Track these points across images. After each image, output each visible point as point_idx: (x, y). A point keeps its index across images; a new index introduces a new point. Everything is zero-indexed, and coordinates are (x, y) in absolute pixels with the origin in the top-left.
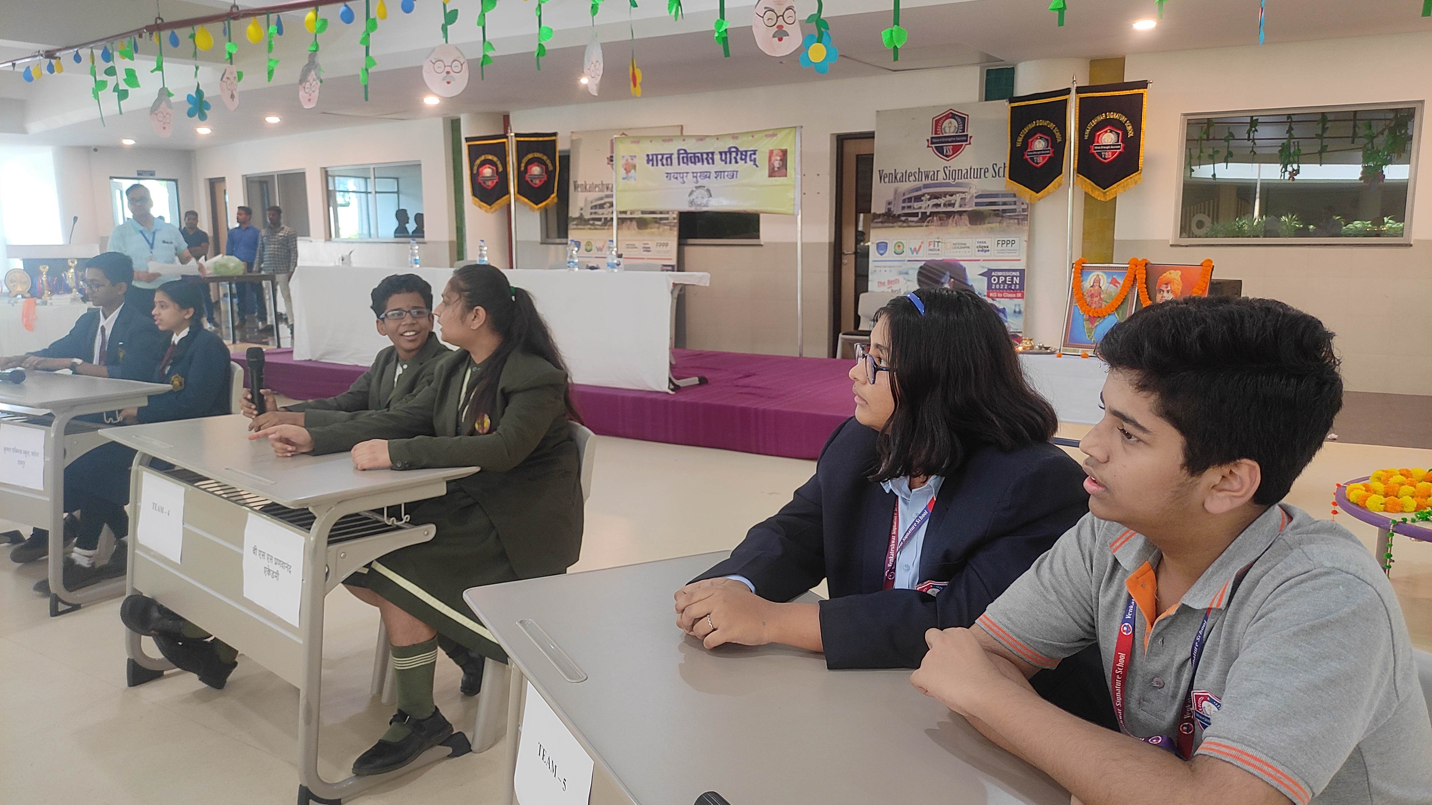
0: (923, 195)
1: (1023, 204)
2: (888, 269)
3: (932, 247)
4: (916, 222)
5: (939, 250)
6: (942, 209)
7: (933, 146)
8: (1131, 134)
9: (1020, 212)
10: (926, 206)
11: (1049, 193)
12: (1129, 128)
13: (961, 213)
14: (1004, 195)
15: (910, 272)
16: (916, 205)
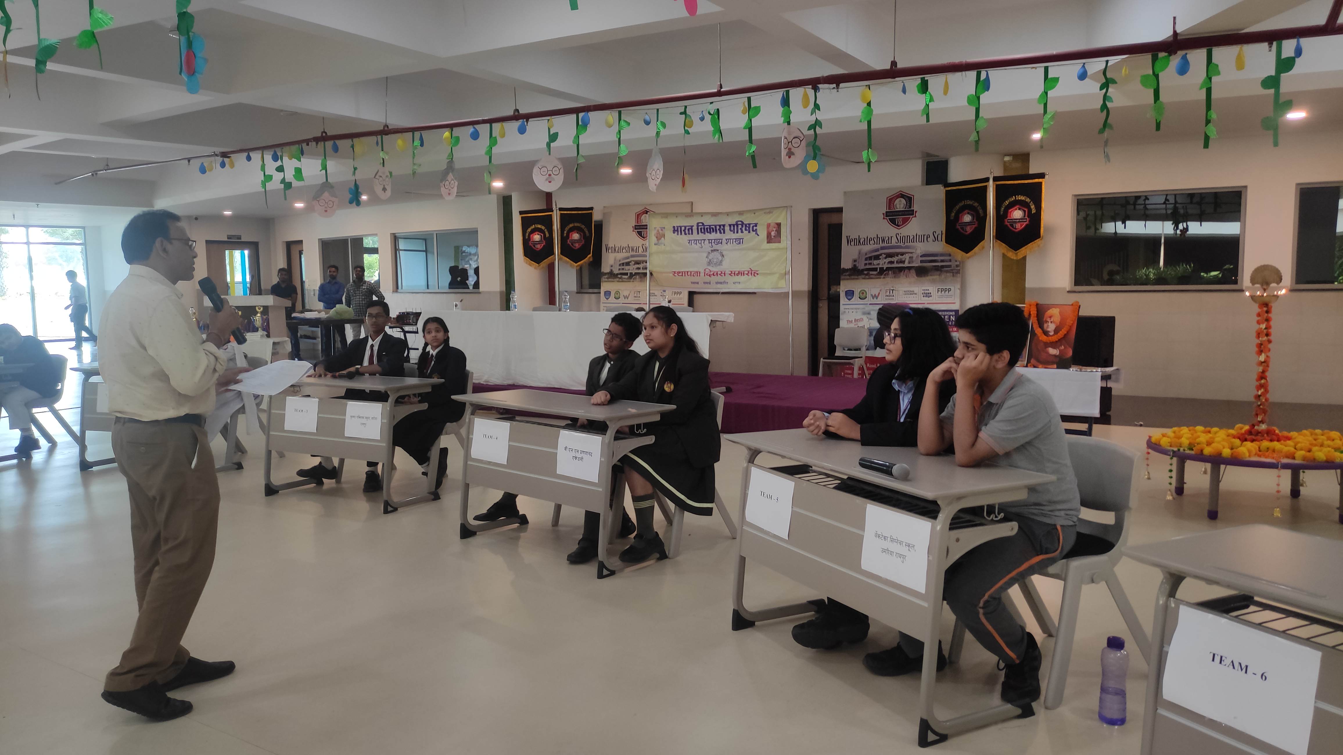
0: (881, 255)
1: (956, 261)
2: (854, 311)
3: (888, 294)
4: (875, 275)
5: (893, 296)
6: (895, 265)
7: (888, 218)
8: (1034, 211)
9: (954, 267)
10: (883, 263)
11: (975, 253)
12: (1033, 207)
13: (909, 268)
14: (942, 255)
15: (872, 313)
16: (875, 262)
